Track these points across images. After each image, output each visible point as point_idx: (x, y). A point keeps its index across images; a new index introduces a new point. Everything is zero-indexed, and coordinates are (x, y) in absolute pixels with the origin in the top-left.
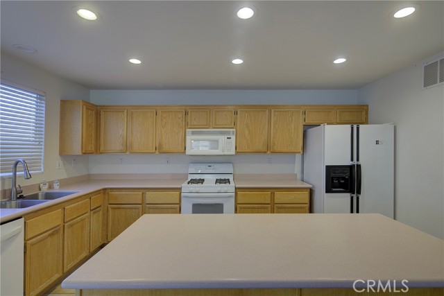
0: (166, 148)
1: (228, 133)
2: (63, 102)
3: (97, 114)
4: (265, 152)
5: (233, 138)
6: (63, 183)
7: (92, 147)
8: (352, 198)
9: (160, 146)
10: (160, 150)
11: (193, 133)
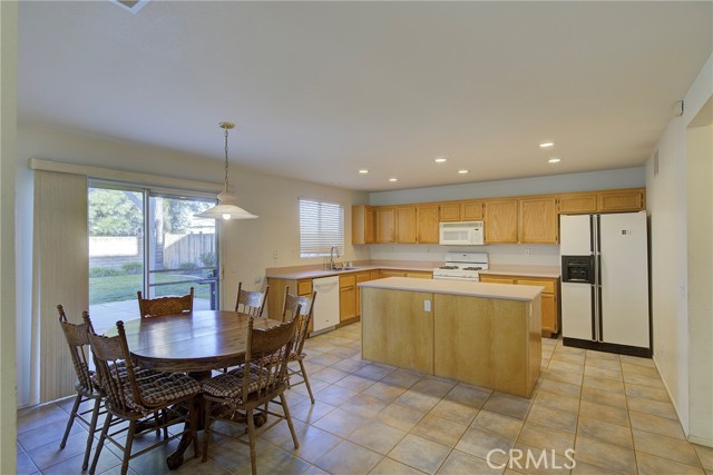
0: (424, 239)
1: (477, 225)
2: (353, 207)
3: (374, 212)
4: (515, 243)
5: (481, 229)
6: (355, 264)
7: (371, 239)
8: (593, 288)
9: (420, 237)
10: (419, 241)
11: (445, 226)
